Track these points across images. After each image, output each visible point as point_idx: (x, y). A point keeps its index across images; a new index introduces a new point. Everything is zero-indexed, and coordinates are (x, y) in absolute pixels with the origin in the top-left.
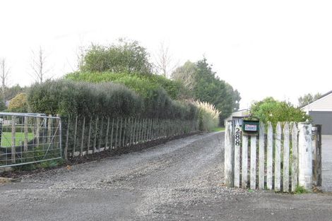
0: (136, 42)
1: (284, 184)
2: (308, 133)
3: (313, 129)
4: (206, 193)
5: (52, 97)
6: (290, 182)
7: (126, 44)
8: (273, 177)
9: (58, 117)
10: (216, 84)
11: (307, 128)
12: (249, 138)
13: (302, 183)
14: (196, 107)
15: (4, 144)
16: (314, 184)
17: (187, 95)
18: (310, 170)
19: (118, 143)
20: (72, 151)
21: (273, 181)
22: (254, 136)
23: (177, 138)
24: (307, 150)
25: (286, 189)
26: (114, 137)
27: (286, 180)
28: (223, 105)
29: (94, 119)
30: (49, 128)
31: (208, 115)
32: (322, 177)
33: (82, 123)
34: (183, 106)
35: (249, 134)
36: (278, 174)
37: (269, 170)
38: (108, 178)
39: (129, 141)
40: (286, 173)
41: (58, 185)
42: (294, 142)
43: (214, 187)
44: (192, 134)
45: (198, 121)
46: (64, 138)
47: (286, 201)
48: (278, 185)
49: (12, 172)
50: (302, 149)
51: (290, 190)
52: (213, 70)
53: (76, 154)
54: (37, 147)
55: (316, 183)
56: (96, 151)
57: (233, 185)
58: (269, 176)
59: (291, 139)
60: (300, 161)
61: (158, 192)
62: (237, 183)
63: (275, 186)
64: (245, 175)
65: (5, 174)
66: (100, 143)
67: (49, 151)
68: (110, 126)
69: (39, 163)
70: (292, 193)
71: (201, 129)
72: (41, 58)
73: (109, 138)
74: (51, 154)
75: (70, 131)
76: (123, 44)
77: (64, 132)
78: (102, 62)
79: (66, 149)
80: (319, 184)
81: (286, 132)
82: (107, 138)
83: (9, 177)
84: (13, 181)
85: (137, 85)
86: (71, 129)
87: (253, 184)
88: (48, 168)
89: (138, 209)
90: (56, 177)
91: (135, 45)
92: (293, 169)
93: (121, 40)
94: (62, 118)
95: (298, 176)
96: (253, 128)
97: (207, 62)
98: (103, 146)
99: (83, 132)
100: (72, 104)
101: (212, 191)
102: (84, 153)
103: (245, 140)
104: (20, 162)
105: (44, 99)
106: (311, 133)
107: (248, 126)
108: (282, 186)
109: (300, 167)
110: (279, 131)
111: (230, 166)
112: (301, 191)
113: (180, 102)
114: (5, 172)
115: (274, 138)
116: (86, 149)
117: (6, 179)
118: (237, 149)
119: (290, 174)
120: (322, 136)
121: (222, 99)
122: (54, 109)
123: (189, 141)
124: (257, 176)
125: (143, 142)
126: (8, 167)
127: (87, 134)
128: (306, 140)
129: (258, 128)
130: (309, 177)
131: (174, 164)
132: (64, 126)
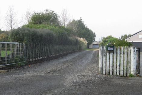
0: (53, 11)
1: (124, 73)
2: (135, 51)
3: (137, 49)
4: (92, 77)
5: (21, 35)
6: (127, 72)
7: (49, 12)
8: (120, 70)
9: (24, 44)
10: (86, 30)
11: (134, 49)
12: (110, 53)
13: (132, 73)
14: (78, 40)
15: (2, 56)
16: (137, 73)
17: (74, 34)
18: (135, 67)
19: (47, 55)
20: (29, 59)
21: (120, 72)
22: (111, 53)
23: (71, 53)
24: (134, 59)
25: (125, 75)
26: (46, 53)
27: (125, 71)
28: (89, 39)
29: (38, 45)
30: (20, 49)
31: (83, 43)
32: (141, 70)
33: (34, 47)
34: (73, 39)
35: (110, 52)
36: (122, 69)
37: (118, 67)
38: (48, 70)
39: (52, 54)
40: (125, 68)
41: (27, 73)
42: (129, 55)
43: (95, 74)
44: (77, 52)
45: (79, 46)
46: (26, 53)
47: (126, 80)
48: (122, 73)
49: (6, 68)
50: (132, 58)
51: (127, 75)
52: (84, 24)
53: (31, 60)
54: (16, 57)
55: (138, 72)
56: (39, 59)
57: (102, 74)
58: (118, 70)
59: (127, 54)
60: (131, 63)
61: (72, 77)
62: (104, 72)
63: (121, 74)
64: (108, 69)
65: (3, 69)
66: (40, 55)
67: (21, 59)
68: (45, 48)
69: (17, 64)
70: (128, 77)
71: (80, 49)
72: (11, 18)
73: (44, 53)
74: (22, 60)
75: (29, 50)
76: (48, 12)
77: (26, 51)
78: (39, 20)
79: (27, 58)
80: (139, 73)
81: (126, 51)
82: (43, 53)
83: (5, 70)
84: (7, 72)
85: (54, 30)
86: (29, 49)
87: (111, 73)
88: (21, 66)
89: (65, 84)
90: (25, 70)
91: (53, 13)
92: (128, 67)
93: (47, 11)
94: (26, 44)
95: (130, 70)
96: (112, 49)
97: (82, 20)
98: (42, 56)
99: (34, 50)
100: (30, 38)
101: (94, 76)
102: (34, 59)
103: (108, 54)
104: (9, 63)
105: (18, 36)
106: (136, 51)
107: (110, 48)
108: (123, 74)
109: (131, 66)
110: (122, 50)
111: (101, 65)
112: (131, 76)
113: (72, 38)
114: (3, 68)
115: (120, 53)
116: (35, 58)
117: (4, 71)
118: (104, 58)
119: (127, 69)
120: (141, 53)
121: (88, 36)
122: (22, 40)
123: (76, 55)
124: (113, 70)
125: (57, 55)
126: (4, 66)
127: (35, 51)
128: (134, 54)
129: (113, 49)
130: (135, 70)
131: (74, 64)
132: (27, 48)
